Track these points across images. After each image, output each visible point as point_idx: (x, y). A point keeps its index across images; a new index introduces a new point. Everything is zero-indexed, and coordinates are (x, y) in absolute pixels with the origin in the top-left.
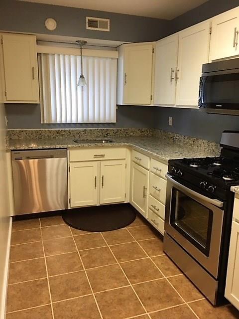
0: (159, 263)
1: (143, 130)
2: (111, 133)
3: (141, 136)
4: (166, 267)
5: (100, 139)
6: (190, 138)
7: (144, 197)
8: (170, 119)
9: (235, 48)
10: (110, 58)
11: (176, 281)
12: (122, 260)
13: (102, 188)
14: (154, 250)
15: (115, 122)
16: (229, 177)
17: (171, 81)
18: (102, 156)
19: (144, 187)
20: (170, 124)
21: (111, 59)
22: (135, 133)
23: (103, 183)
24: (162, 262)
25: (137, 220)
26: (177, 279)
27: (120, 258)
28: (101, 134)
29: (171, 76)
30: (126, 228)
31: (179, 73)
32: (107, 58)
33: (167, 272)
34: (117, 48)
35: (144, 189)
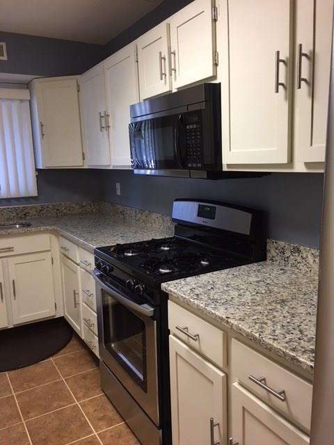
0: (91, 410)
1: (84, 204)
2: (33, 212)
3: (80, 214)
4: (101, 415)
5: (11, 222)
6: (142, 211)
7: (75, 307)
8: (118, 186)
9: (163, 81)
10: (18, 100)
11: (112, 436)
12: (32, 414)
13: (15, 299)
14: (88, 389)
15: (36, 195)
16: (167, 269)
17: (101, 131)
18: (10, 249)
19: (74, 291)
20: (119, 193)
21: (19, 102)
22: (72, 209)
23: (14, 292)
24: (96, 408)
25: (73, 342)
26: (112, 434)
27: (28, 413)
28: (15, 214)
29: (101, 124)
30: (51, 359)
31: (110, 119)
32: (11, 100)
33: (100, 423)
34: (27, 85)
35: (75, 294)
